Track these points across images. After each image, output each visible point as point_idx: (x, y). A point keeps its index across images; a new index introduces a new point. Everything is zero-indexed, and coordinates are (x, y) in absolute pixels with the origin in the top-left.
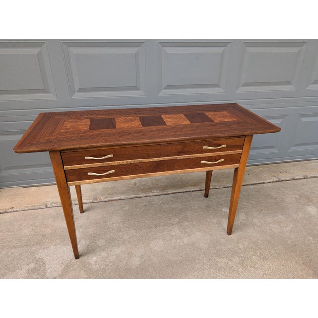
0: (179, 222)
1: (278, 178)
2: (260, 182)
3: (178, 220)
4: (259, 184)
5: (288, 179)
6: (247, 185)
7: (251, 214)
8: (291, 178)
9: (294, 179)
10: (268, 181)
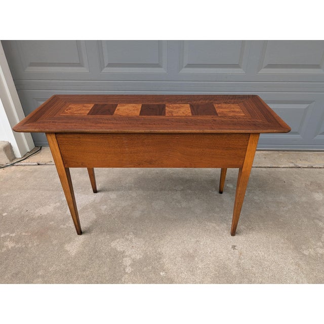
0: (182, 190)
1: (295, 164)
2: (274, 166)
3: (182, 188)
4: (273, 167)
5: (306, 166)
6: (260, 167)
7: (254, 192)
8: (310, 166)
9: (312, 167)
10: (283, 166)
